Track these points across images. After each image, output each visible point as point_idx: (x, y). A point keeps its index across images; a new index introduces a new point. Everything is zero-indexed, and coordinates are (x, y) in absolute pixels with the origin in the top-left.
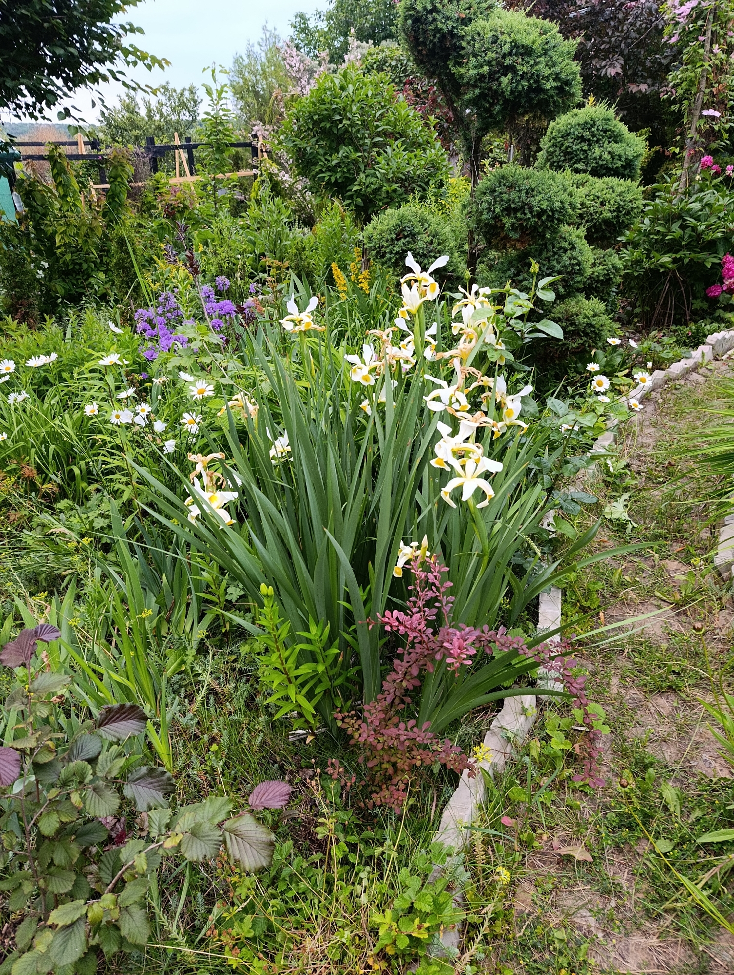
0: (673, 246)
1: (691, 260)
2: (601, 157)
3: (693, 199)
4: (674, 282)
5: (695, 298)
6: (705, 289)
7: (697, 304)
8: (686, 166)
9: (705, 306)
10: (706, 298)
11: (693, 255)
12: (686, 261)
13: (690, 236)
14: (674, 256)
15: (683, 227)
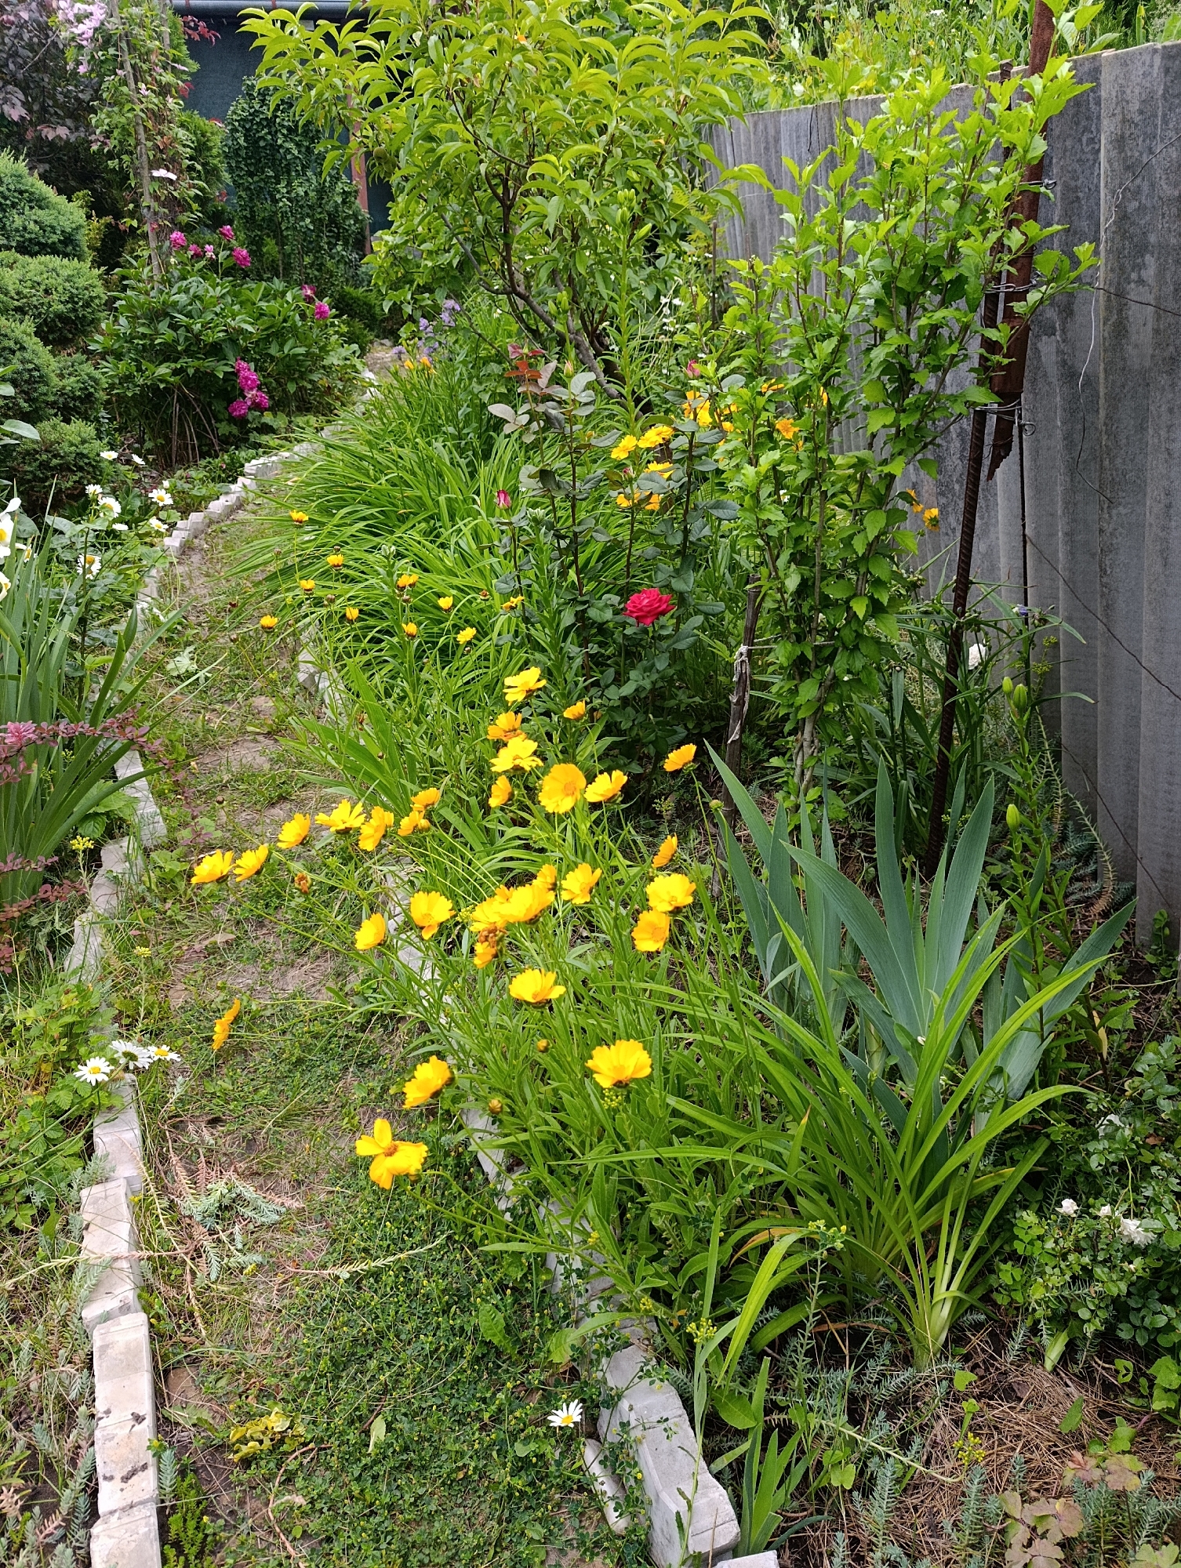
0: (167, 353)
1: (197, 370)
2: (25, 229)
3: (175, 290)
4: (184, 401)
5: (218, 421)
6: (226, 409)
7: (224, 428)
8: (153, 244)
9: (235, 430)
10: (232, 420)
11: (196, 363)
12: (191, 371)
13: (186, 339)
14: (173, 365)
15: (174, 326)
